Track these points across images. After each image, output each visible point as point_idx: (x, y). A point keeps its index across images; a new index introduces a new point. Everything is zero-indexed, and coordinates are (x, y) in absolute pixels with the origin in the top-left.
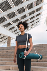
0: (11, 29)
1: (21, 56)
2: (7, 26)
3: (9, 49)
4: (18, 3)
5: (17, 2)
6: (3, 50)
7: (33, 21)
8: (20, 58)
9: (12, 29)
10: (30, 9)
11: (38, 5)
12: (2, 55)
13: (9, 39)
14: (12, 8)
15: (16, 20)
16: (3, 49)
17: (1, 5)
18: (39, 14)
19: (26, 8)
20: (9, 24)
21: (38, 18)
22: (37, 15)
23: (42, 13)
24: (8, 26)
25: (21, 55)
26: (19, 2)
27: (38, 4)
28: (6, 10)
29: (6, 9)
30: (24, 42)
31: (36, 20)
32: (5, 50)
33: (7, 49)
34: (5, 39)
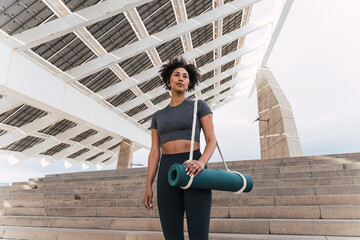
0: (132, 113)
1: (174, 178)
2: (118, 101)
3: (124, 178)
4: (158, 24)
5: (158, 19)
6: (102, 179)
7: (211, 87)
8: (173, 183)
9: (136, 113)
10: (200, 44)
11: (228, 32)
12: (98, 196)
13: (125, 147)
14: (137, 39)
15: (152, 80)
16: (102, 176)
17: (101, 28)
18: (231, 65)
19: (187, 43)
20: (127, 95)
21: (230, 78)
22: (224, 68)
23: (242, 61)
24: (123, 102)
25: (175, 172)
26: (163, 21)
27: (227, 29)
28: (116, 46)
29: (117, 42)
30: (184, 130)
31: (223, 82)
32: (111, 178)
33: (117, 178)
34: (110, 149)
